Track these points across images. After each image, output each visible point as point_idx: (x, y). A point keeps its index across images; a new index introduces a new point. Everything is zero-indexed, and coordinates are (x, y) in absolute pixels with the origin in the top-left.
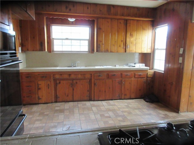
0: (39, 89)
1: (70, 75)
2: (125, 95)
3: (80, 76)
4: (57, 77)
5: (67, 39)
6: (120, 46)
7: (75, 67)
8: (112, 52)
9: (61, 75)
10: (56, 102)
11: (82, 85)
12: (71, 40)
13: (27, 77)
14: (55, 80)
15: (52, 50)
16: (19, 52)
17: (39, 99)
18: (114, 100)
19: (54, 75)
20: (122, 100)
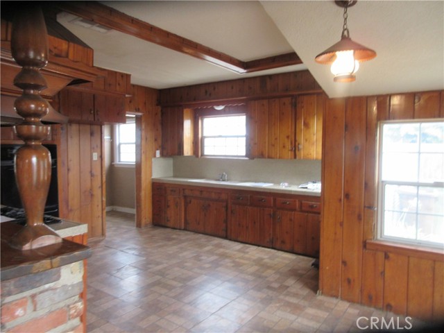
0: (168, 206)
1: (201, 191)
2: (283, 242)
3: (213, 195)
4: (187, 193)
6: (284, 147)
8: (272, 158)
9: (192, 190)
11: (216, 209)
12: (226, 137)
13: (158, 189)
14: (185, 197)
15: (200, 154)
16: (155, 156)
17: (168, 221)
18: (263, 247)
19: (184, 189)
20: (276, 251)
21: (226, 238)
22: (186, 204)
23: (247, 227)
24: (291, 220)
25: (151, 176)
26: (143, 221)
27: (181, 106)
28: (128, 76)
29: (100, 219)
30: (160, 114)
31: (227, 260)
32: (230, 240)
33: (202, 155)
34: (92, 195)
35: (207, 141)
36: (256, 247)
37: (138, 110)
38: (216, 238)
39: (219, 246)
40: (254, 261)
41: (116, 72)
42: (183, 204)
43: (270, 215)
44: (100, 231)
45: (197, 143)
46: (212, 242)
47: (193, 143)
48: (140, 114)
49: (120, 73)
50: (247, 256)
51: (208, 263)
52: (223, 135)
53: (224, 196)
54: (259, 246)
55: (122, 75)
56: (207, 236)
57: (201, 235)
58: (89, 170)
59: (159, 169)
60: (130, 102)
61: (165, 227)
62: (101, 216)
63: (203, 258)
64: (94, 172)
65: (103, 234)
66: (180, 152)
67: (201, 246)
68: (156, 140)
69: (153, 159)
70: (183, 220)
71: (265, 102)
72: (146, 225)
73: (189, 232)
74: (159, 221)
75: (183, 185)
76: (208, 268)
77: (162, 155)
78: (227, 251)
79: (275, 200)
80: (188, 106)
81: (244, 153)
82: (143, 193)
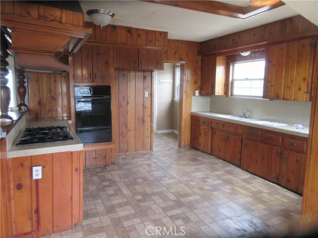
1: (223, 125)
3: (232, 129)
5: (247, 79)
6: (300, 89)
7: (246, 117)
8: (286, 99)
9: (216, 123)
10: (211, 154)
11: (234, 141)
12: (251, 80)
13: (195, 120)
14: (212, 129)
15: (229, 94)
16: (194, 95)
17: (200, 145)
18: (269, 181)
19: (211, 122)
20: (280, 187)
21: (239, 166)
22: (213, 134)
23: (257, 161)
24: (297, 161)
25: (191, 110)
26: (183, 143)
27: (215, 54)
28: (166, 34)
29: (149, 138)
30: (200, 62)
31: (228, 187)
32: (242, 169)
33: (232, 95)
34: (144, 121)
35: (236, 84)
36: (263, 180)
37: (181, 59)
38: (231, 165)
39: (229, 172)
40: (252, 192)
41: (156, 31)
42: (210, 134)
43: (278, 152)
44: (149, 147)
45: (228, 85)
46: (226, 168)
47: (224, 85)
48: (184, 62)
49: (159, 31)
50: (248, 186)
51: (209, 186)
52: (249, 78)
53: (240, 131)
54: (265, 179)
55: (161, 33)
56: (225, 162)
57: (221, 160)
58: (142, 103)
59: (197, 105)
60: (175, 54)
61: (198, 150)
62: (150, 136)
63: (209, 180)
64: (145, 104)
65: (151, 149)
66: (212, 92)
67: (214, 169)
68: (196, 82)
69: (193, 97)
70: (210, 147)
71: (284, 45)
72: (185, 146)
73: (213, 157)
74: (194, 145)
75: (211, 119)
76: (207, 190)
77: (201, 94)
78: (234, 178)
79: (283, 140)
80: (220, 54)
81: (262, 95)
82: (183, 123)
